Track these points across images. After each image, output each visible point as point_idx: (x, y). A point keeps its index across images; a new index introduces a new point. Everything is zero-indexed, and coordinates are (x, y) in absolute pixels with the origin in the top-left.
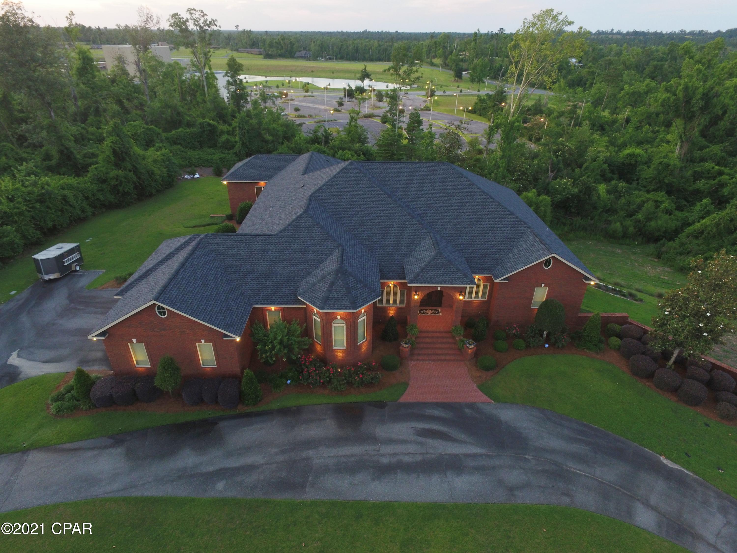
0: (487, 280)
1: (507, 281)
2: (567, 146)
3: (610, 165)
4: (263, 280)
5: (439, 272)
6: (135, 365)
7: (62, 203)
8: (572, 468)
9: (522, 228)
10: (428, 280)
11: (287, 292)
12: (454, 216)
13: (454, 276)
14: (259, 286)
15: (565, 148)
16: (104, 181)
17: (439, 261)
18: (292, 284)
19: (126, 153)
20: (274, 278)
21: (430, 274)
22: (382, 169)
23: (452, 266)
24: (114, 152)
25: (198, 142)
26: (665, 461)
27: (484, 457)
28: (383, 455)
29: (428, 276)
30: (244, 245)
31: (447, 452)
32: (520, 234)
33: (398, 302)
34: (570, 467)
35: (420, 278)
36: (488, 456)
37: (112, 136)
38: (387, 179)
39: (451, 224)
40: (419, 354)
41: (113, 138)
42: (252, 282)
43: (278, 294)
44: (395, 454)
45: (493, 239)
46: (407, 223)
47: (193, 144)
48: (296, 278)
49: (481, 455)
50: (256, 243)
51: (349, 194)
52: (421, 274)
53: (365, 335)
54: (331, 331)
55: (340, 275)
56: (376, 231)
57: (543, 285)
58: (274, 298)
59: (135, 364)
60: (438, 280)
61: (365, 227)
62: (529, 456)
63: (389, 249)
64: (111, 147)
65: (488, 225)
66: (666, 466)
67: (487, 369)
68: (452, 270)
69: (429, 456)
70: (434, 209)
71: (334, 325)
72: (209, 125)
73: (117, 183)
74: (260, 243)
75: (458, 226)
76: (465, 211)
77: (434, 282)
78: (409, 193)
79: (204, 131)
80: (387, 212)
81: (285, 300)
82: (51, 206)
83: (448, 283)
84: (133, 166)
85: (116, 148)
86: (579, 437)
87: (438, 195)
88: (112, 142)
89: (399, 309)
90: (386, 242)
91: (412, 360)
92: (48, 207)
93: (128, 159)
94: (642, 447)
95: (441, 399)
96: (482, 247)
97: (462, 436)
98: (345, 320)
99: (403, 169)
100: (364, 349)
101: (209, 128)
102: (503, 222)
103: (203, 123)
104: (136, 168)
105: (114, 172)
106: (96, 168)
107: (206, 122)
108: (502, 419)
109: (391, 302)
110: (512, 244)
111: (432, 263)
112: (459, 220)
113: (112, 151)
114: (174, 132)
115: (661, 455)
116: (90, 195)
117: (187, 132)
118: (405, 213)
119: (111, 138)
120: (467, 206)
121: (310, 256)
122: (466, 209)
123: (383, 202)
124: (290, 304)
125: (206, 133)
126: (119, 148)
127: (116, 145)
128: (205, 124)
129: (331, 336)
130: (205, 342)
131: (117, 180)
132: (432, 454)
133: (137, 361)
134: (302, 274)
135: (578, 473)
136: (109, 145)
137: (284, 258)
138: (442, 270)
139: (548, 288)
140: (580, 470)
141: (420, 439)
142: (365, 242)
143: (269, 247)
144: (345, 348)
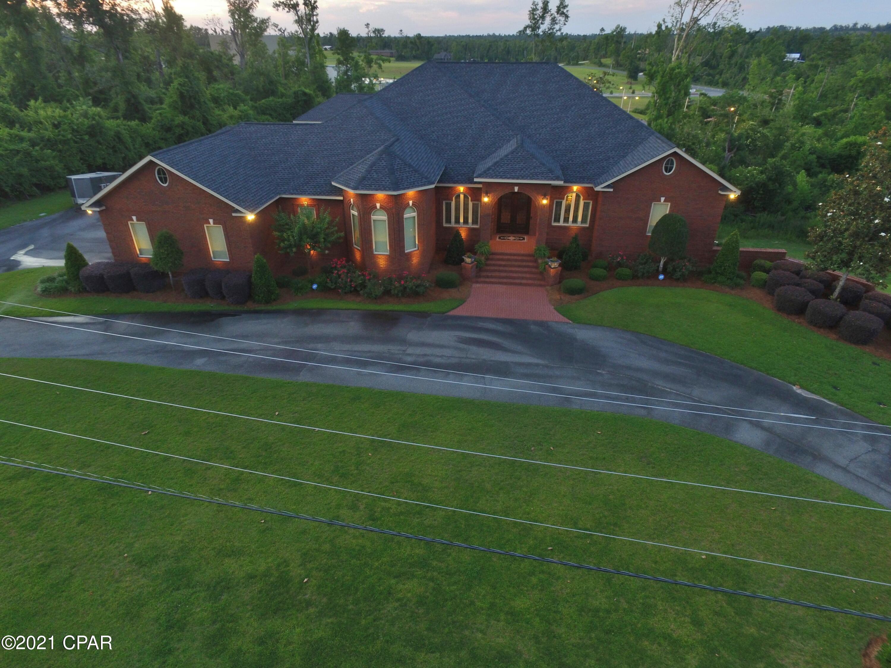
0: (589, 196)
1: (612, 190)
2: (759, 132)
3: (819, 158)
4: (297, 170)
5: (517, 166)
6: (137, 254)
7: (114, 140)
8: (659, 386)
9: (643, 134)
10: (501, 174)
11: (322, 182)
12: (553, 119)
13: (536, 171)
14: (290, 175)
15: (757, 134)
16: (169, 129)
17: (520, 154)
18: (330, 174)
19: (195, 99)
20: (310, 168)
21: (505, 168)
22: (468, 69)
23: (534, 160)
24: (182, 96)
25: (291, 114)
26: (799, 391)
27: (541, 367)
28: (409, 355)
29: (501, 170)
30: (281, 134)
31: (493, 359)
32: (639, 141)
33: (470, 220)
34: (657, 385)
35: (490, 172)
36: (547, 367)
37: (180, 77)
38: (473, 80)
39: (548, 129)
40: (488, 277)
41: (181, 80)
42: (283, 171)
43: (311, 184)
44: (425, 355)
45: (601, 145)
46: (489, 124)
47: (285, 116)
48: (336, 168)
49: (537, 365)
50: (295, 132)
51: (421, 94)
52: (493, 168)
53: (417, 242)
54: (370, 226)
55: (384, 156)
56: (448, 131)
57: (663, 199)
58: (305, 187)
59: (138, 252)
60: (514, 174)
61: (435, 128)
62: (603, 370)
63: (461, 150)
64: (178, 89)
65: (597, 130)
66: (800, 395)
67: (573, 292)
68: (534, 165)
69: (468, 361)
70: (528, 113)
71: (373, 217)
72: (305, 94)
73: (182, 132)
74: (299, 132)
75: (557, 131)
76: (568, 115)
77: (509, 176)
78: (499, 95)
79: (299, 101)
80: (466, 113)
81: (319, 191)
82: (102, 141)
83: (526, 179)
84: (204, 116)
85: (183, 91)
86: (679, 360)
87: (536, 97)
88: (180, 84)
89: (471, 230)
90: (459, 143)
91: (477, 282)
92: (99, 143)
93: (197, 106)
94: (769, 376)
95: (502, 316)
96: (584, 153)
97: (519, 348)
98: (386, 211)
99: (495, 69)
100: (415, 260)
101: (304, 98)
102: (618, 126)
103: (297, 92)
104: (207, 120)
105: (180, 119)
106: (160, 114)
107: (301, 90)
108: (578, 337)
109: (462, 220)
110: (626, 151)
111: (510, 156)
112: (559, 124)
113: (178, 93)
114: (263, 101)
115: (794, 385)
116: (151, 142)
117: (278, 102)
118: (489, 113)
119: (180, 79)
120: (573, 109)
121: (357, 146)
122: (570, 112)
123: (463, 102)
124: (324, 194)
125: (300, 103)
126: (187, 91)
127: (184, 88)
128: (300, 92)
129: (371, 234)
130: (214, 224)
131: (183, 128)
132: (473, 359)
133: (140, 250)
134: (344, 165)
135: (667, 391)
136: (176, 87)
137: (325, 147)
138: (522, 164)
139: (669, 204)
140: (670, 389)
141: (462, 346)
142: (432, 143)
143: (309, 136)
144: (388, 253)
